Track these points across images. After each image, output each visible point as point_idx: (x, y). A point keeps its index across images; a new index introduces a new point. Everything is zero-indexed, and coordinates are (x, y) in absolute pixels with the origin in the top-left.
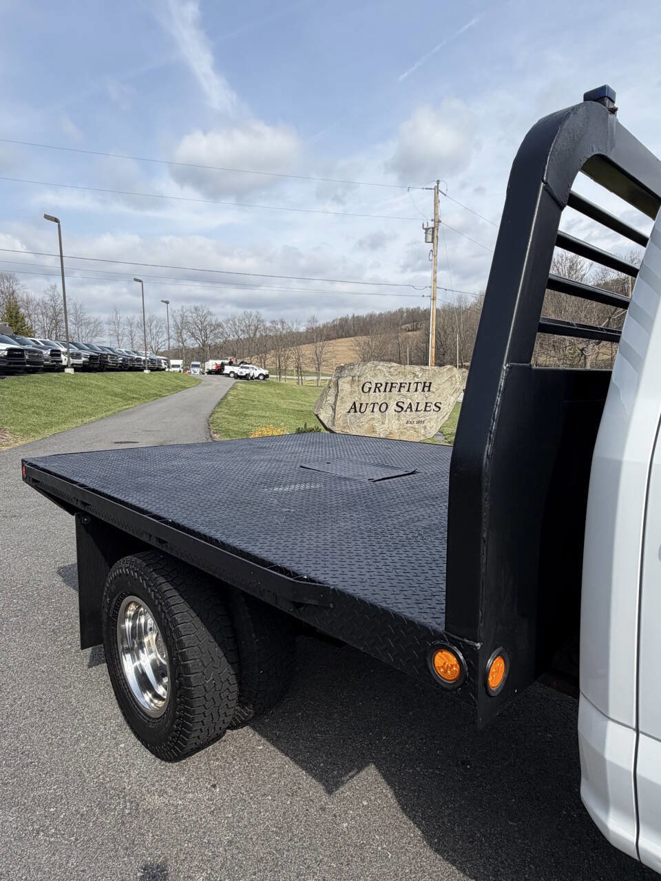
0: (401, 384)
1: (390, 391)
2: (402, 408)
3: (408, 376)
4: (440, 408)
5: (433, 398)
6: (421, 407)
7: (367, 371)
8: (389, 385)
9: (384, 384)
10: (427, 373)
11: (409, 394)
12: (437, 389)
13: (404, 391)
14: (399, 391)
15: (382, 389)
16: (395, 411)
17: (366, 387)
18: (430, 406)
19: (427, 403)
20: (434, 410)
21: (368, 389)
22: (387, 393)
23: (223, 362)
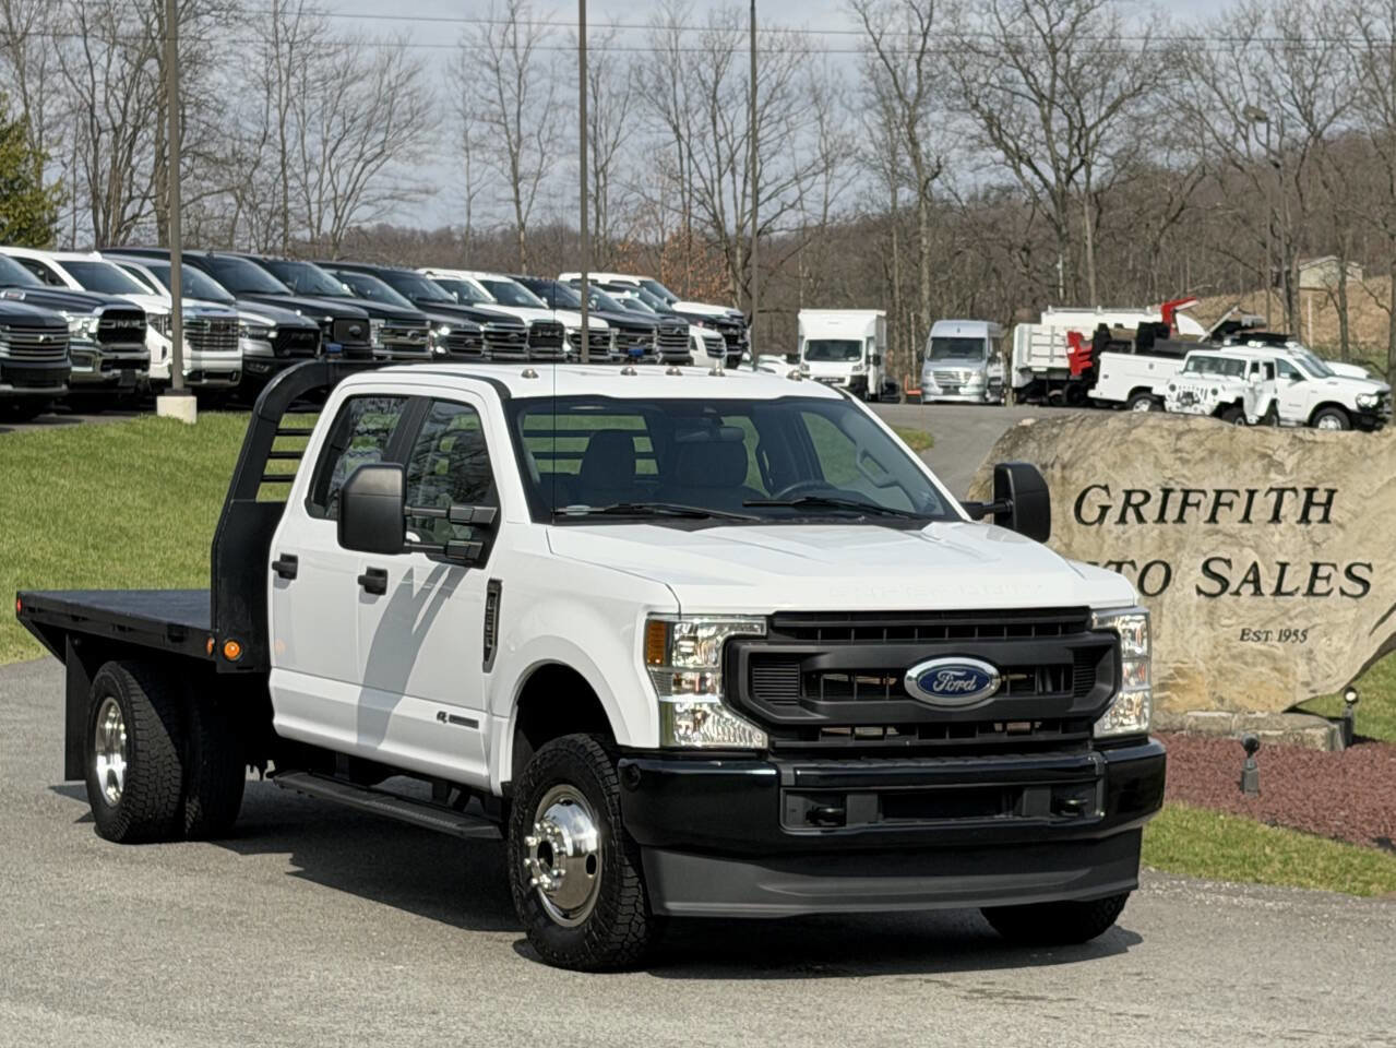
0: (1219, 493)
1: (1180, 519)
2: (1225, 584)
3: (1245, 466)
4: (1366, 584)
5: (1339, 547)
6: (1297, 579)
7: (1097, 445)
8: (1176, 498)
9: (1157, 496)
10: (1318, 453)
11: (1247, 531)
12: (1356, 516)
13: (1229, 519)
14: (1213, 519)
15: (1151, 510)
16: (1199, 591)
17: (1091, 504)
18: (1328, 578)
19: (1316, 566)
20: (1343, 592)
21: (1097, 512)
22: (1169, 527)
23: (1103, 327)
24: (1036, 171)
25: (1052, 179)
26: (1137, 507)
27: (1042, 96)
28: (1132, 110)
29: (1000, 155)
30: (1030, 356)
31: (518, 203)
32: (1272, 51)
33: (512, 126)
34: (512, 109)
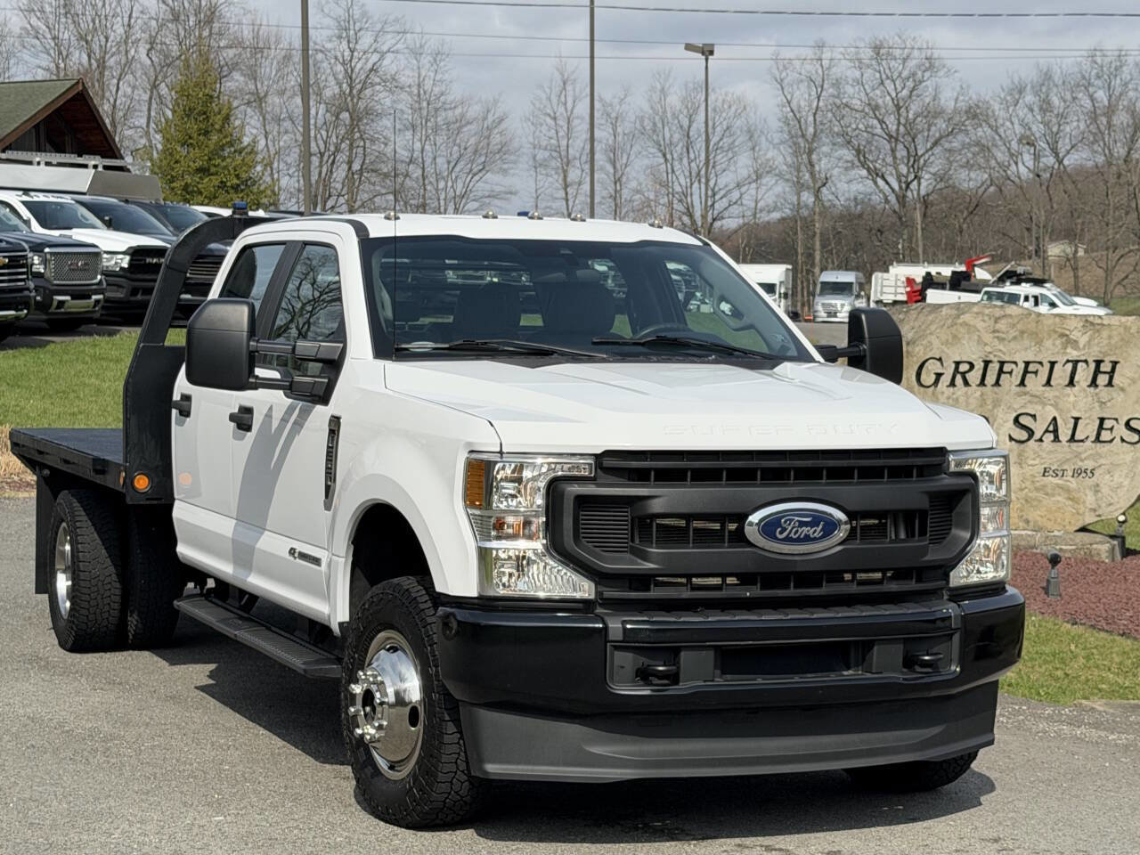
0: (1027, 364)
1: (997, 383)
2: (1031, 433)
3: (1048, 343)
5: (1120, 405)
6: (1087, 429)
7: (933, 328)
8: (994, 368)
9: (979, 366)
10: (1105, 334)
11: (1049, 393)
12: (1134, 381)
13: (1035, 384)
14: (1022, 383)
15: (974, 377)
16: (1011, 439)
17: (929, 371)
18: (1111, 429)
19: (1102, 420)
20: (1123, 440)
21: (933, 377)
22: (988, 389)
23: (928, 274)
24: (887, 183)
25: (896, 187)
26: (963, 374)
27: (891, 137)
28: (947, 145)
29: (864, 173)
30: (882, 293)
31: (567, 200)
32: (1032, 110)
33: (563, 153)
34: (564, 143)
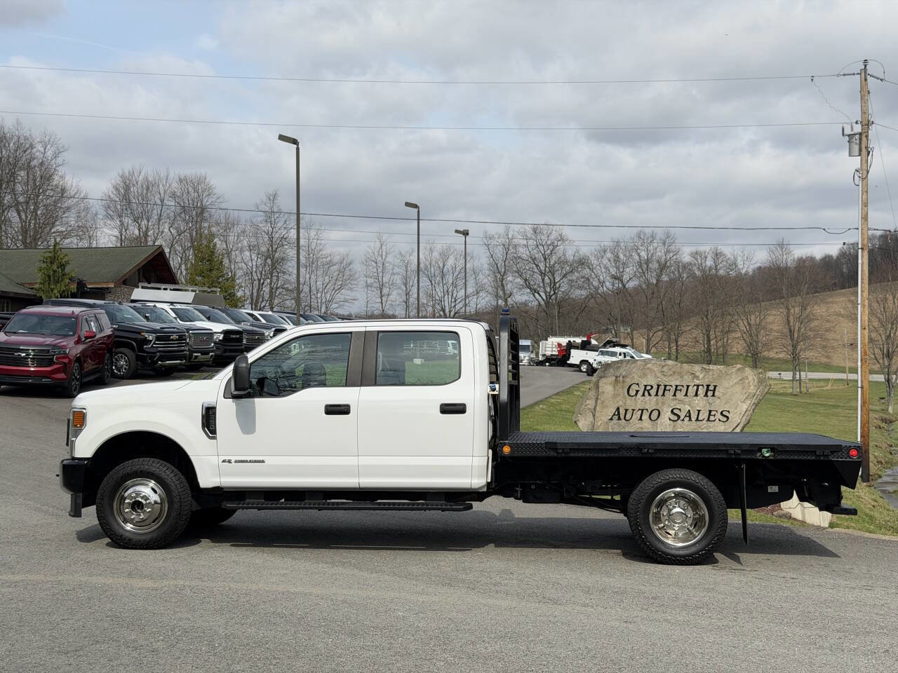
0: (677, 386)
1: (663, 395)
2: (679, 417)
3: (686, 377)
4: (728, 418)
5: (718, 405)
6: (704, 415)
7: (635, 370)
8: (662, 388)
9: (655, 387)
10: (711, 373)
11: (687, 399)
12: (724, 394)
13: (680, 395)
14: (675, 395)
15: (653, 392)
16: (670, 419)
17: (632, 389)
18: (715, 415)
19: (710, 411)
20: (720, 420)
21: (635, 392)
22: (659, 397)
23: (570, 341)
24: (540, 296)
25: (545, 298)
26: (648, 391)
27: (542, 273)
28: (569, 278)
29: (529, 290)
30: (545, 351)
31: (382, 303)
32: (610, 261)
33: (380, 280)
34: (381, 275)
